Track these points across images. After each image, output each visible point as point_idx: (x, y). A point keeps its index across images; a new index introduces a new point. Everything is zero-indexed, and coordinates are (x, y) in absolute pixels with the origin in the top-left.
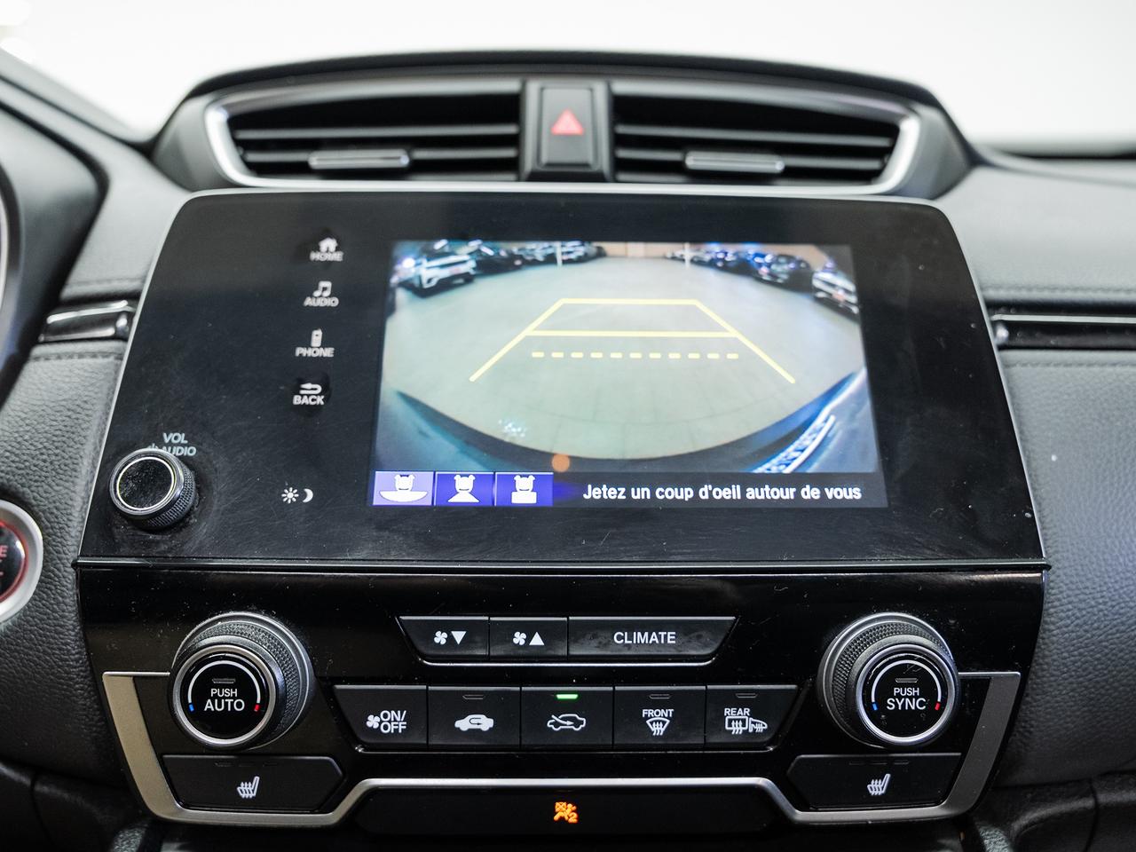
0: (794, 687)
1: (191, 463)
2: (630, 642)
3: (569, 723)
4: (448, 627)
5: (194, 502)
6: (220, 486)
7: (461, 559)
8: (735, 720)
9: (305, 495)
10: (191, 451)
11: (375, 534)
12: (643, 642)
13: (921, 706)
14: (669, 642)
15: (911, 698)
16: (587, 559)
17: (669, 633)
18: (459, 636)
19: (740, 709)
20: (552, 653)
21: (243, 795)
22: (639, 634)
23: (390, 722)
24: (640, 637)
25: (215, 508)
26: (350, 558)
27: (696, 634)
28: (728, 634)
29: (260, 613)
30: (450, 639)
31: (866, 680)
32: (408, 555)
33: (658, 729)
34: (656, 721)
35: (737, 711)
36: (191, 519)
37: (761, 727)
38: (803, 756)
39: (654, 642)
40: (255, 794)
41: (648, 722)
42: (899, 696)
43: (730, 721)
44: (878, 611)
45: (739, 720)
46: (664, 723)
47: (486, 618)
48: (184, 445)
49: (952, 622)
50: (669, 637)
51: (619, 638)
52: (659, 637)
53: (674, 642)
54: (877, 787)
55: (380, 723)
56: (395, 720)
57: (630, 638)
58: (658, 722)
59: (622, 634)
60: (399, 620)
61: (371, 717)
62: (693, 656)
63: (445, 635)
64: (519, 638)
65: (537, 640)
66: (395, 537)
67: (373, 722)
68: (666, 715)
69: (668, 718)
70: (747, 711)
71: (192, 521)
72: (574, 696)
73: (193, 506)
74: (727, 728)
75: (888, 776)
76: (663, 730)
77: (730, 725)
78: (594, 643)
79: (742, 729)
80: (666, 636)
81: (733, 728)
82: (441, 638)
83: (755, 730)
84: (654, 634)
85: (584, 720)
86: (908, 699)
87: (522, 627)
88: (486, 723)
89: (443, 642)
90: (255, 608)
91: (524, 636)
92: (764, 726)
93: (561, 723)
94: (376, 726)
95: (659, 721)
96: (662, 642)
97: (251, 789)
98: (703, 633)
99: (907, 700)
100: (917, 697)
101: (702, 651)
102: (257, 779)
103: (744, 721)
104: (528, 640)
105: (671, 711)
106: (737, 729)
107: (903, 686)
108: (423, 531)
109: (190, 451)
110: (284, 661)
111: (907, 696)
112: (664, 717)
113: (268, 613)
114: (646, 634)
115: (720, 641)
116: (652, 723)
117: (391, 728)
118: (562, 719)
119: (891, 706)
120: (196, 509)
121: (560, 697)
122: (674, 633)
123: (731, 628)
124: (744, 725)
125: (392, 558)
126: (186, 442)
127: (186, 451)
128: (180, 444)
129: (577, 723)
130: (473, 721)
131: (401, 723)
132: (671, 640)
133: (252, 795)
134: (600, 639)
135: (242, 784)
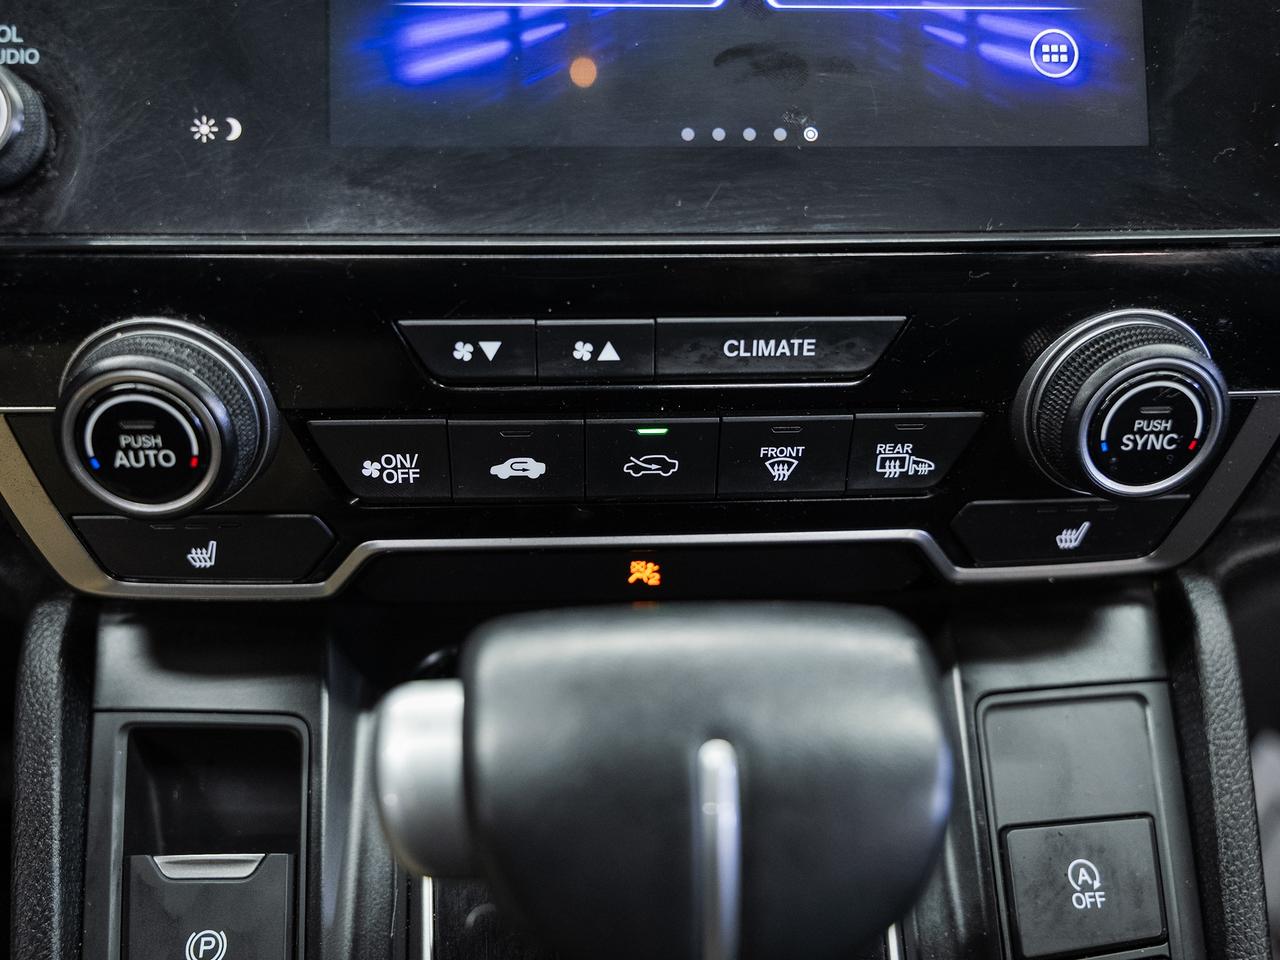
0: (978, 414)
1: (34, 76)
2: (749, 354)
3: (654, 467)
4: (474, 336)
5: (48, 143)
6: (89, 115)
7: (487, 231)
8: (890, 459)
9: (228, 129)
10: (32, 56)
11: (348, 192)
12: (766, 354)
13: (1169, 444)
14: (805, 353)
15: (1157, 434)
16: (687, 230)
17: (806, 341)
18: (490, 349)
19: (899, 445)
20: (631, 371)
21: (197, 565)
22: (762, 342)
23: (395, 468)
24: (763, 348)
25: (84, 152)
26: (311, 231)
27: (847, 341)
28: (893, 342)
29: (180, 318)
30: (478, 353)
31: (1098, 409)
32: (405, 225)
33: (781, 473)
34: (779, 463)
35: (895, 447)
36: (47, 171)
37: (926, 467)
38: (976, 503)
39: (783, 354)
40: (213, 563)
41: (767, 464)
42: (1141, 432)
43: (884, 460)
44: (1119, 307)
45: (895, 459)
46: (790, 464)
47: (532, 322)
48: (17, 46)
49: (1223, 321)
50: (806, 347)
51: (732, 348)
52: (791, 347)
53: (813, 354)
54: (1069, 539)
55: (382, 470)
56: (403, 467)
57: (748, 349)
58: (781, 464)
59: (736, 343)
60: (399, 326)
61: (367, 464)
62: (840, 373)
63: (470, 348)
64: (583, 351)
65: (609, 354)
66: (381, 197)
67: (371, 469)
68: (794, 455)
69: (797, 458)
70: (909, 447)
71: (50, 175)
72: (663, 431)
73: (47, 150)
74: (878, 470)
75: (1086, 525)
76: (788, 474)
77: (883, 466)
78: (694, 356)
79: (898, 470)
80: (801, 346)
81: (887, 470)
82: (463, 351)
83: (916, 471)
84: (784, 342)
85: (677, 462)
86: (1155, 434)
87: (586, 335)
88: (535, 469)
89: (468, 357)
90: (172, 312)
91: (589, 347)
92: (930, 466)
93: (644, 466)
94: (376, 474)
95: (783, 463)
96: (796, 353)
97: (207, 557)
98: (857, 341)
99: (1152, 437)
100: (1165, 433)
101: (851, 367)
102: (213, 544)
103: (902, 460)
104: (596, 353)
105: (801, 448)
106: (892, 470)
107: (1149, 418)
108: (424, 187)
109: (29, 57)
110: (227, 391)
111: (1152, 432)
112: (791, 456)
113: (193, 318)
114: (772, 343)
115: (880, 352)
116: (772, 465)
117: (399, 477)
118: (644, 462)
119: (1127, 446)
120: (53, 154)
121: (642, 431)
122: (814, 341)
123: (898, 334)
124: (902, 466)
125: (380, 231)
126: (20, 40)
127: (22, 57)
128: (10, 45)
129: (666, 467)
130: (515, 466)
131: (411, 471)
132: (809, 350)
133: (209, 564)
134: (703, 351)
135: (193, 551)
